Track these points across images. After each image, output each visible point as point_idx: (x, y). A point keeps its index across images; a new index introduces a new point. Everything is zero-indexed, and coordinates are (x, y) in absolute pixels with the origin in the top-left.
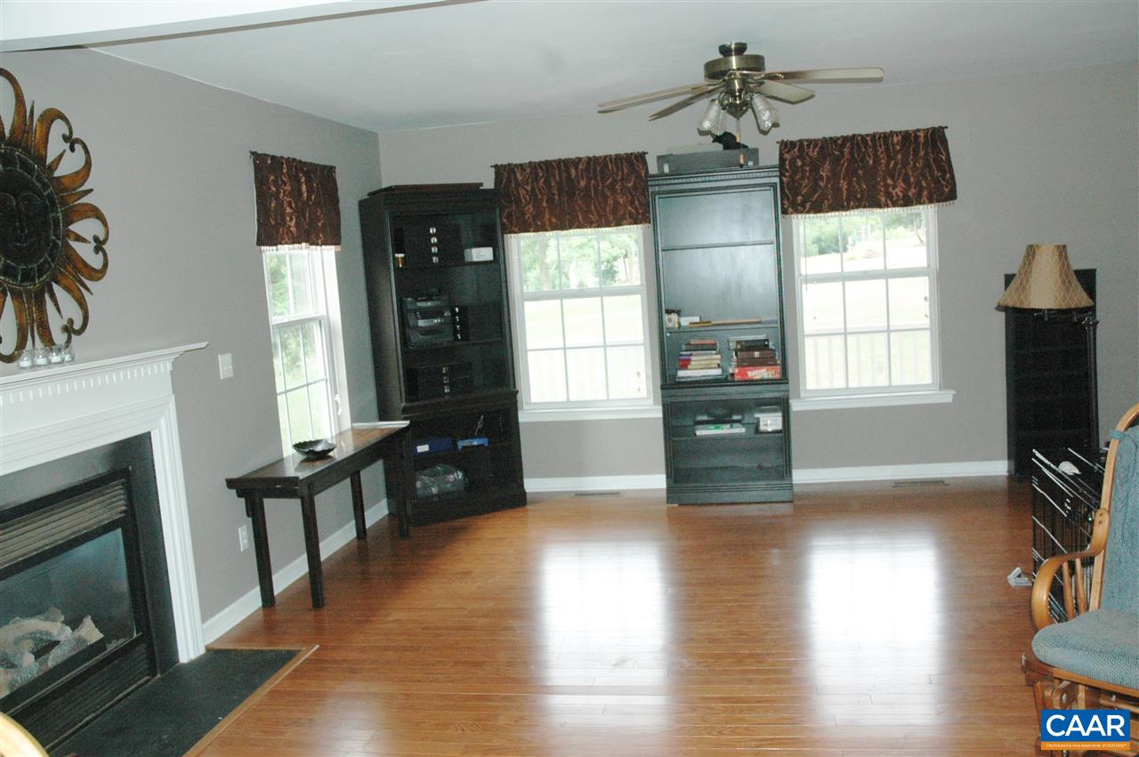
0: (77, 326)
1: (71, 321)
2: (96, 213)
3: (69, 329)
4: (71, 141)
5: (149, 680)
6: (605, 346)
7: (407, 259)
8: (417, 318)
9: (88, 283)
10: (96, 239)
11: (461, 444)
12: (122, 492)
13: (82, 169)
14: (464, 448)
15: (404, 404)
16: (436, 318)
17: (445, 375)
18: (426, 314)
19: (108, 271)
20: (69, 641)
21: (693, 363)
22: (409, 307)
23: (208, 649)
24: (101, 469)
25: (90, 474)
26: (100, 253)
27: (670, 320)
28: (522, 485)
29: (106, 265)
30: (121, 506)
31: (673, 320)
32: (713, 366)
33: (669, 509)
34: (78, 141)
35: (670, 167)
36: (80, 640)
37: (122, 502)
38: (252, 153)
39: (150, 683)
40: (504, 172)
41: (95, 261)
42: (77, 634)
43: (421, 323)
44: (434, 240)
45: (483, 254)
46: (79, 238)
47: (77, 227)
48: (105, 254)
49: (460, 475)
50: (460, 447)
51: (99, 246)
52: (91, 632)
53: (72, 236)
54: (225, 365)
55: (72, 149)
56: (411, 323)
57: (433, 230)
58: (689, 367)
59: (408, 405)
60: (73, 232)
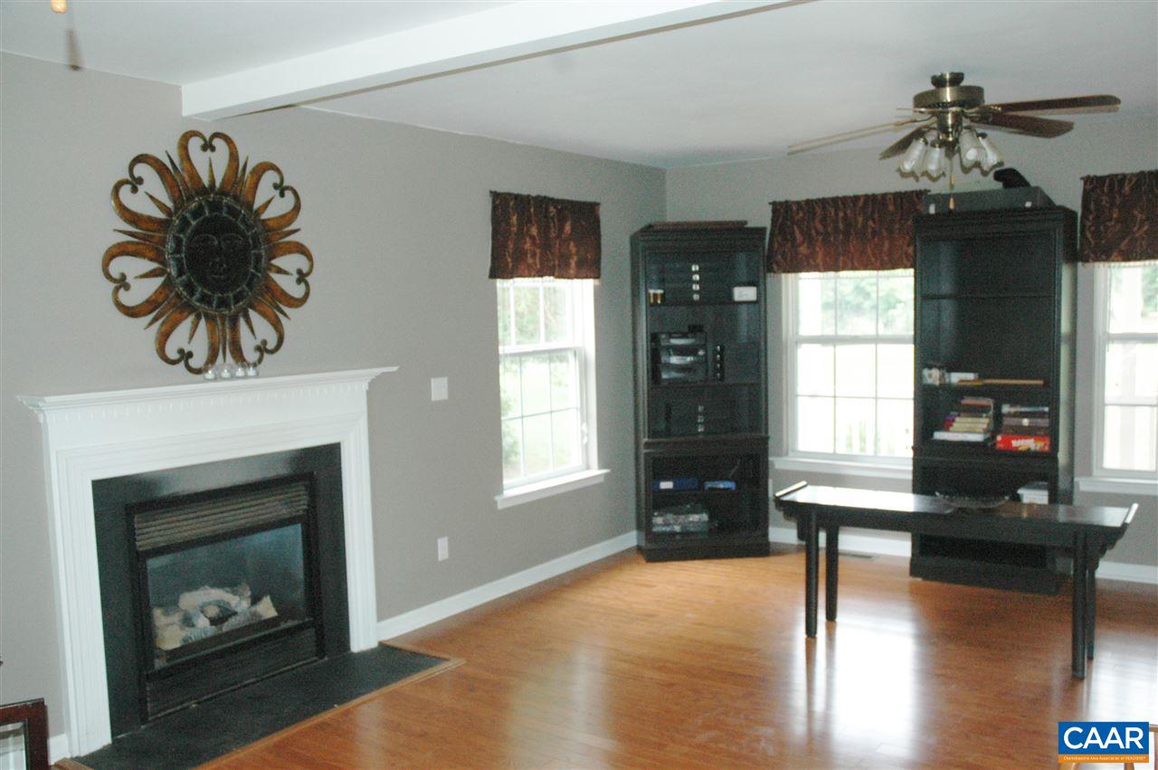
0: (271, 346)
1: (265, 342)
2: (302, 250)
3: (262, 349)
4: (281, 188)
5: (315, 661)
6: (876, 398)
7: (667, 297)
8: (670, 355)
9: (286, 309)
10: (299, 272)
11: (709, 485)
12: (304, 492)
13: (289, 213)
14: (709, 488)
15: (646, 439)
16: (688, 355)
17: (700, 414)
18: (681, 351)
19: (308, 301)
20: (245, 615)
21: (955, 425)
22: (663, 344)
23: (381, 644)
24: (282, 470)
25: (271, 474)
26: (303, 285)
27: (930, 376)
28: (766, 535)
29: (307, 294)
30: (302, 504)
31: (933, 376)
32: (977, 430)
33: (911, 584)
34: (288, 188)
35: (936, 209)
36: (255, 614)
37: (306, 502)
38: (491, 192)
39: (315, 664)
40: (782, 211)
41: (296, 291)
42: (253, 609)
43: (675, 360)
44: (697, 277)
45: (744, 294)
46: (280, 271)
47: (279, 262)
48: (307, 285)
49: (705, 517)
50: (706, 488)
51: (302, 277)
52: (267, 609)
53: (274, 269)
54: (439, 389)
55: (282, 195)
56: (664, 359)
57: (695, 268)
58: (951, 429)
59: (651, 440)
60: (275, 266)
